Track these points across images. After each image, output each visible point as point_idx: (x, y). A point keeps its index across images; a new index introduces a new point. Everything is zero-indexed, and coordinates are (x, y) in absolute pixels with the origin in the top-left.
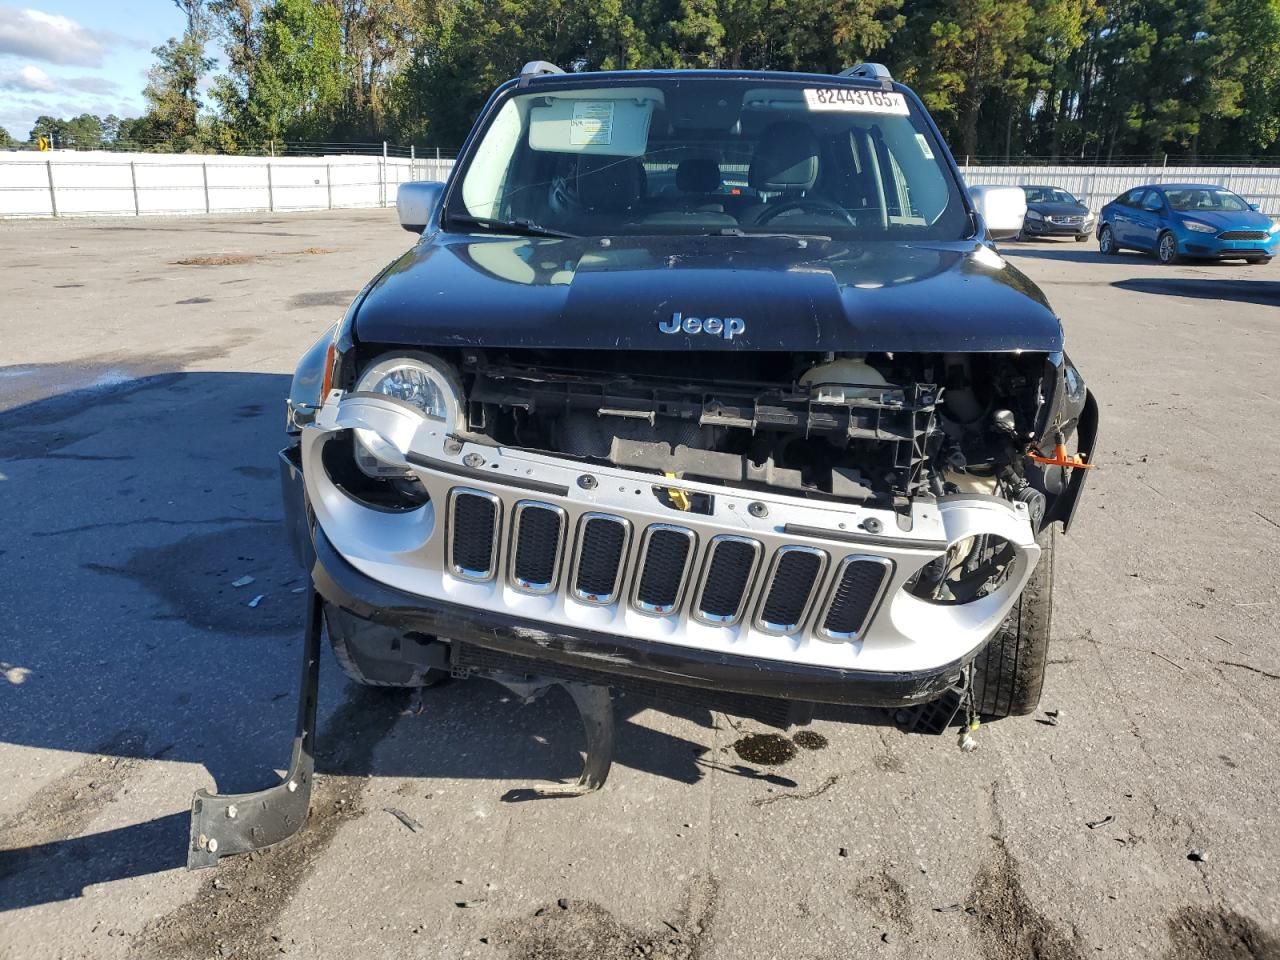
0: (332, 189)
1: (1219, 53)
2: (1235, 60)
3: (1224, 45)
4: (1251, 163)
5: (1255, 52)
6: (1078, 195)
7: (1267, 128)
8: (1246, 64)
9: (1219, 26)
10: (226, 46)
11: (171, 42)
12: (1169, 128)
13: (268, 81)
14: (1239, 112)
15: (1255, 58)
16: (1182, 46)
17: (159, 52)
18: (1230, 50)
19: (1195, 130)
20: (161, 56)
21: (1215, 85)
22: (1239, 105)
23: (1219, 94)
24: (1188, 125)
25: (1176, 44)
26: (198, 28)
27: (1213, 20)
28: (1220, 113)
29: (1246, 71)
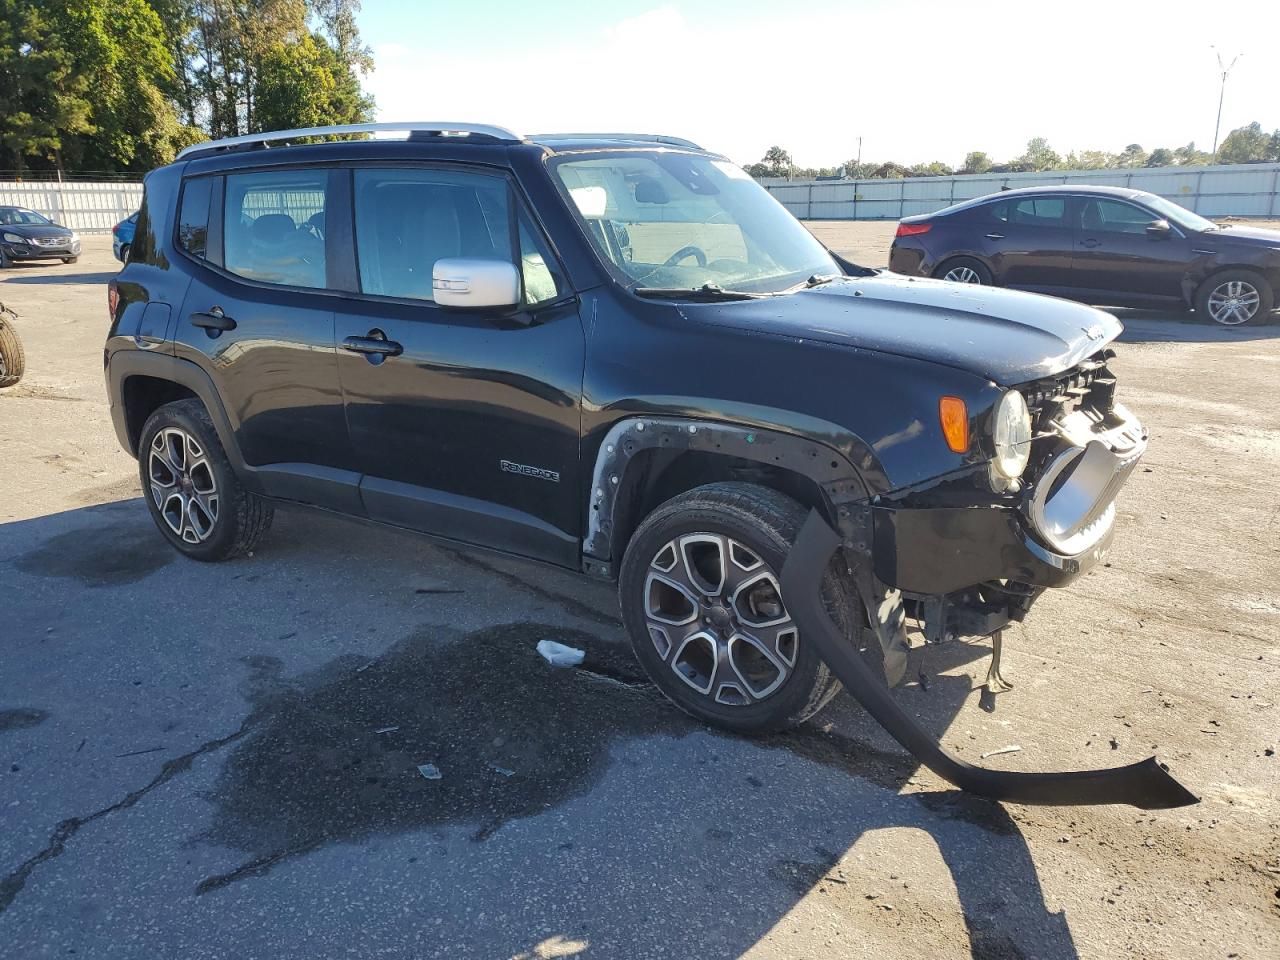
1: (57, 69)
2: (73, 78)
3: (60, 62)
4: (117, 179)
5: (91, 70)
6: (48, 211)
7: (124, 145)
8: (87, 83)
9: (47, 42)
12: (31, 142)
14: (93, 130)
15: (92, 77)
16: (16, 59)
18: (66, 66)
19: (57, 145)
21: (64, 101)
22: (90, 121)
23: (70, 111)
24: (48, 139)
25: (10, 56)
27: (41, 35)
28: (76, 130)
29: (86, 89)
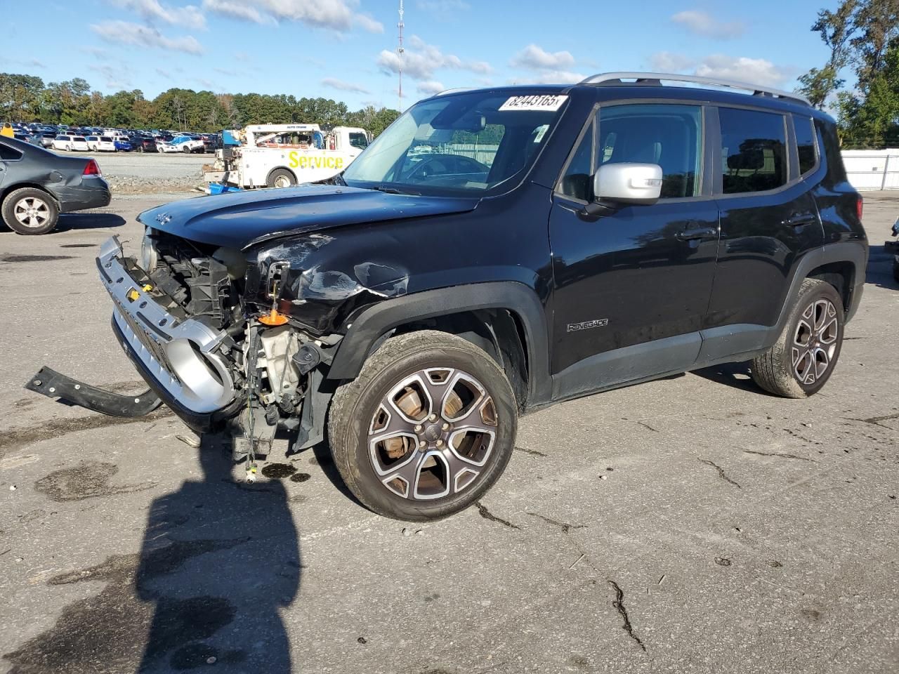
0: (887, 175)
10: (857, 69)
11: (813, 71)
13: (880, 93)
17: (802, 79)
20: (802, 81)
26: (838, 59)
